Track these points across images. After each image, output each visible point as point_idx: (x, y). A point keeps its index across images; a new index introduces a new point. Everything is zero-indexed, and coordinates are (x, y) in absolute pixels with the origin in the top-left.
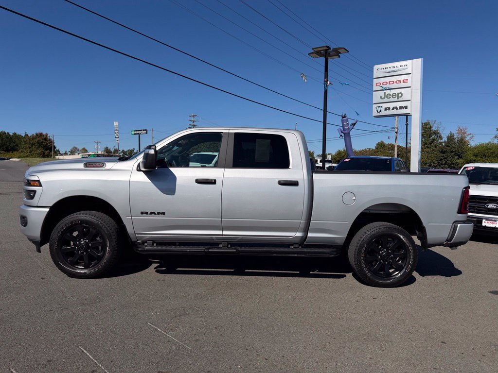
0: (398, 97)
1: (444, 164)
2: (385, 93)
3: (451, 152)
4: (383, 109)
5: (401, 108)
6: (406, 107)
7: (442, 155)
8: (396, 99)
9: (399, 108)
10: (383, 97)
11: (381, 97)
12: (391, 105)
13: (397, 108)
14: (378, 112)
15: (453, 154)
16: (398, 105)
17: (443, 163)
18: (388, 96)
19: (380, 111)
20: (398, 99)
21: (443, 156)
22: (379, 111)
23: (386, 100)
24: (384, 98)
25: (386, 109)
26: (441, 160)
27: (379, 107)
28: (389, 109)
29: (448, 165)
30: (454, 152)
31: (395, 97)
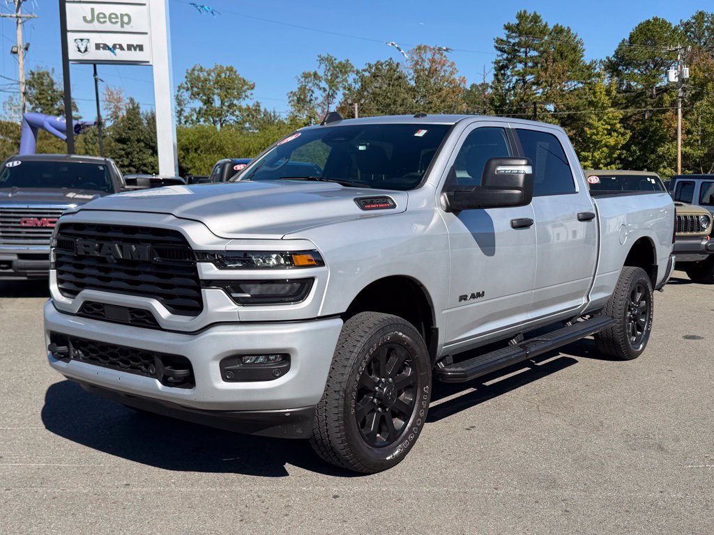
0: (122, 23)
1: (128, 166)
2: (92, 10)
3: (139, 141)
4: (92, 47)
5: (130, 47)
6: (141, 48)
7: (121, 146)
8: (117, 27)
9: (125, 47)
10: (89, 18)
11: (84, 18)
12: (110, 40)
13: (121, 48)
14: (79, 51)
15: (142, 144)
16: (125, 40)
17: (126, 163)
18: (100, 18)
19: (86, 50)
20: (122, 26)
21: (124, 150)
22: (83, 50)
23: (96, 26)
24: (92, 21)
25: (98, 46)
26: (121, 156)
27: (82, 40)
28: (106, 47)
29: (134, 167)
30: (143, 141)
31: (116, 22)
